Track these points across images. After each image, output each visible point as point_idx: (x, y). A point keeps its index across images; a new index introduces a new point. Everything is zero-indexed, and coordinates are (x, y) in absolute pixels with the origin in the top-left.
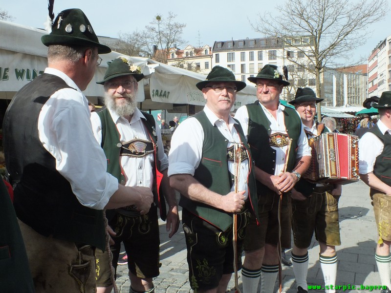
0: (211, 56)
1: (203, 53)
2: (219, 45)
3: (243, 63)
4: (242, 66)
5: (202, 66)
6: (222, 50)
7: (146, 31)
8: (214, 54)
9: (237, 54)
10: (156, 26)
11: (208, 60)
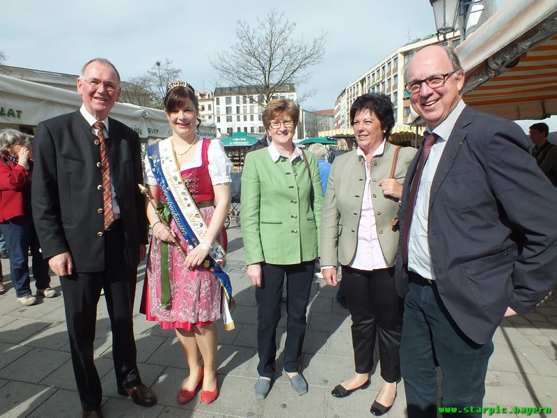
0: (213, 100)
1: (207, 97)
2: (219, 91)
3: (238, 105)
4: (238, 108)
5: (206, 108)
6: (222, 94)
7: (149, 75)
8: (215, 98)
9: (234, 98)
10: (157, 71)
11: (211, 103)
